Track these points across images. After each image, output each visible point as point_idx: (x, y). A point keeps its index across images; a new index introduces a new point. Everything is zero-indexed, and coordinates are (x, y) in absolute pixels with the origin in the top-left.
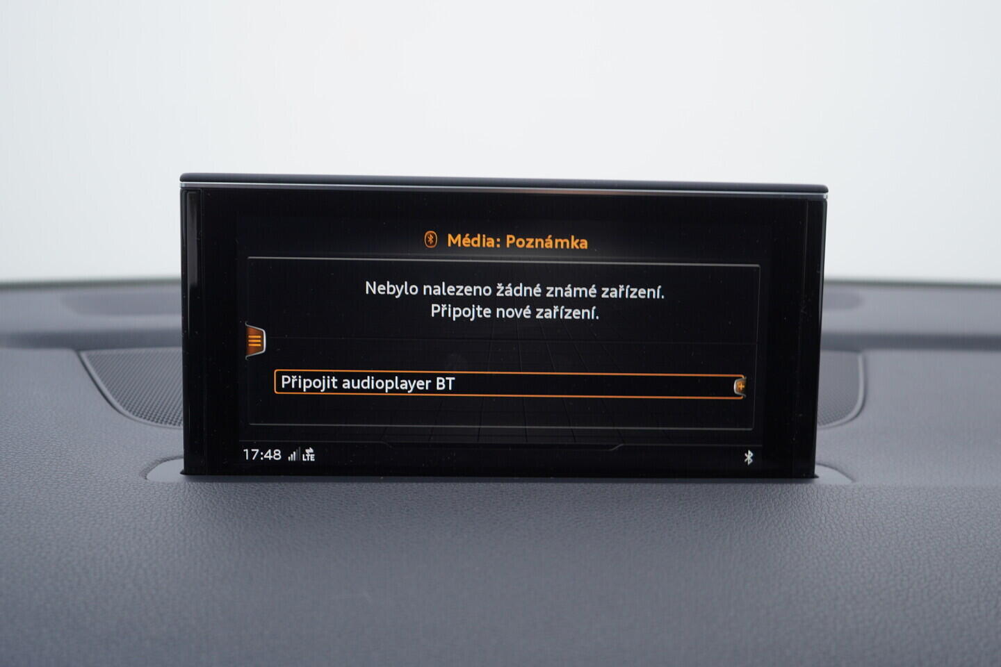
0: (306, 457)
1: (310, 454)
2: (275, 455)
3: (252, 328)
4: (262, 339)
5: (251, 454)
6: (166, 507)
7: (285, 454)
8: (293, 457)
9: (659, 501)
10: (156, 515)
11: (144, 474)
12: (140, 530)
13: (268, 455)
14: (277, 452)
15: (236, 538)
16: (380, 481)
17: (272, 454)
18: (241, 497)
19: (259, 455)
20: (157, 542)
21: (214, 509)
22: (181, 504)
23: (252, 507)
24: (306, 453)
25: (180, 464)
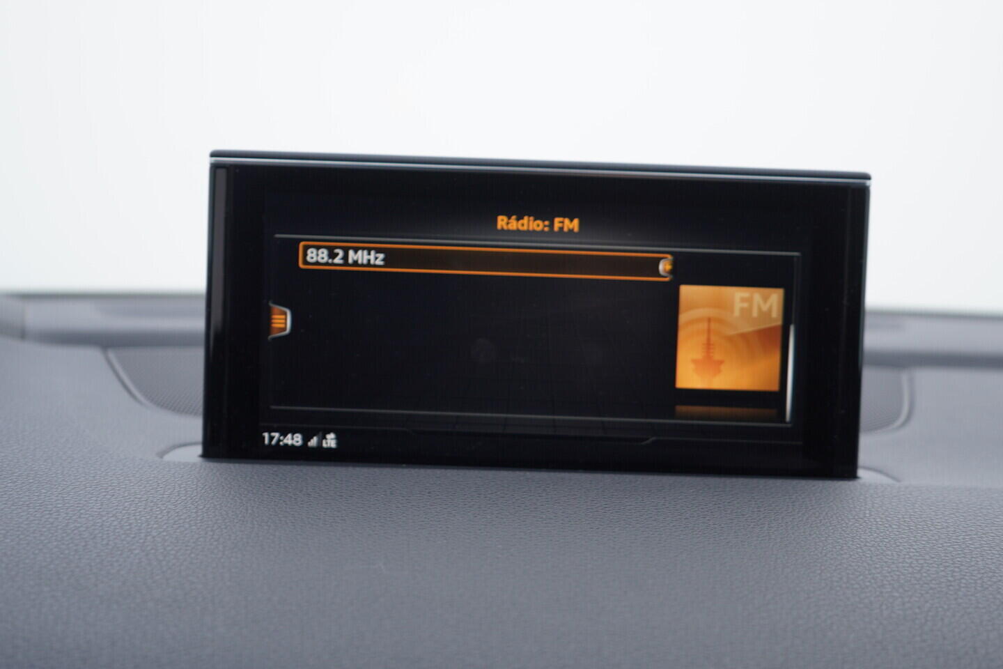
0: (327, 443)
1: (331, 441)
2: (295, 440)
3: (277, 308)
4: (286, 319)
5: (271, 438)
6: (180, 482)
7: (306, 439)
8: (313, 442)
9: (693, 492)
10: (169, 489)
11: (162, 454)
12: (152, 501)
13: (288, 440)
14: (297, 437)
15: (250, 511)
16: (403, 468)
17: (293, 439)
18: (258, 476)
19: (279, 440)
20: (168, 512)
21: (229, 486)
22: (195, 480)
23: (268, 485)
24: (326, 439)
25: (199, 450)
